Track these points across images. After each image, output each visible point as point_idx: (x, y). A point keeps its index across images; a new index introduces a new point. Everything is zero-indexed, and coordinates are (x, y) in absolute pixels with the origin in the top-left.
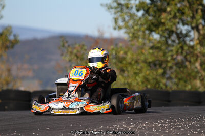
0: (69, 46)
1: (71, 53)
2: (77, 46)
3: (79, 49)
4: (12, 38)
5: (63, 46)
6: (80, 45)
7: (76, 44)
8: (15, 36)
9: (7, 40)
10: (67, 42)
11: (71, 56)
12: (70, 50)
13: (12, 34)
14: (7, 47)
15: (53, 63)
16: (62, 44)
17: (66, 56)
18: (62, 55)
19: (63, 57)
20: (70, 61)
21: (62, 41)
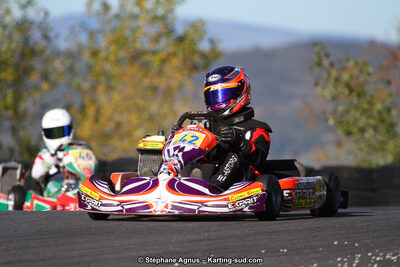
0: (332, 65)
1: (337, 80)
2: (351, 64)
3: (356, 72)
4: (204, 46)
5: (319, 64)
6: (356, 63)
7: (347, 60)
8: (212, 42)
9: (194, 52)
10: (327, 55)
11: (335, 87)
12: (334, 73)
13: (206, 38)
14: (194, 68)
15: (296, 104)
16: (316, 59)
17: (324, 88)
18: (316, 84)
19: (319, 90)
20: (334, 98)
21: (318, 54)
